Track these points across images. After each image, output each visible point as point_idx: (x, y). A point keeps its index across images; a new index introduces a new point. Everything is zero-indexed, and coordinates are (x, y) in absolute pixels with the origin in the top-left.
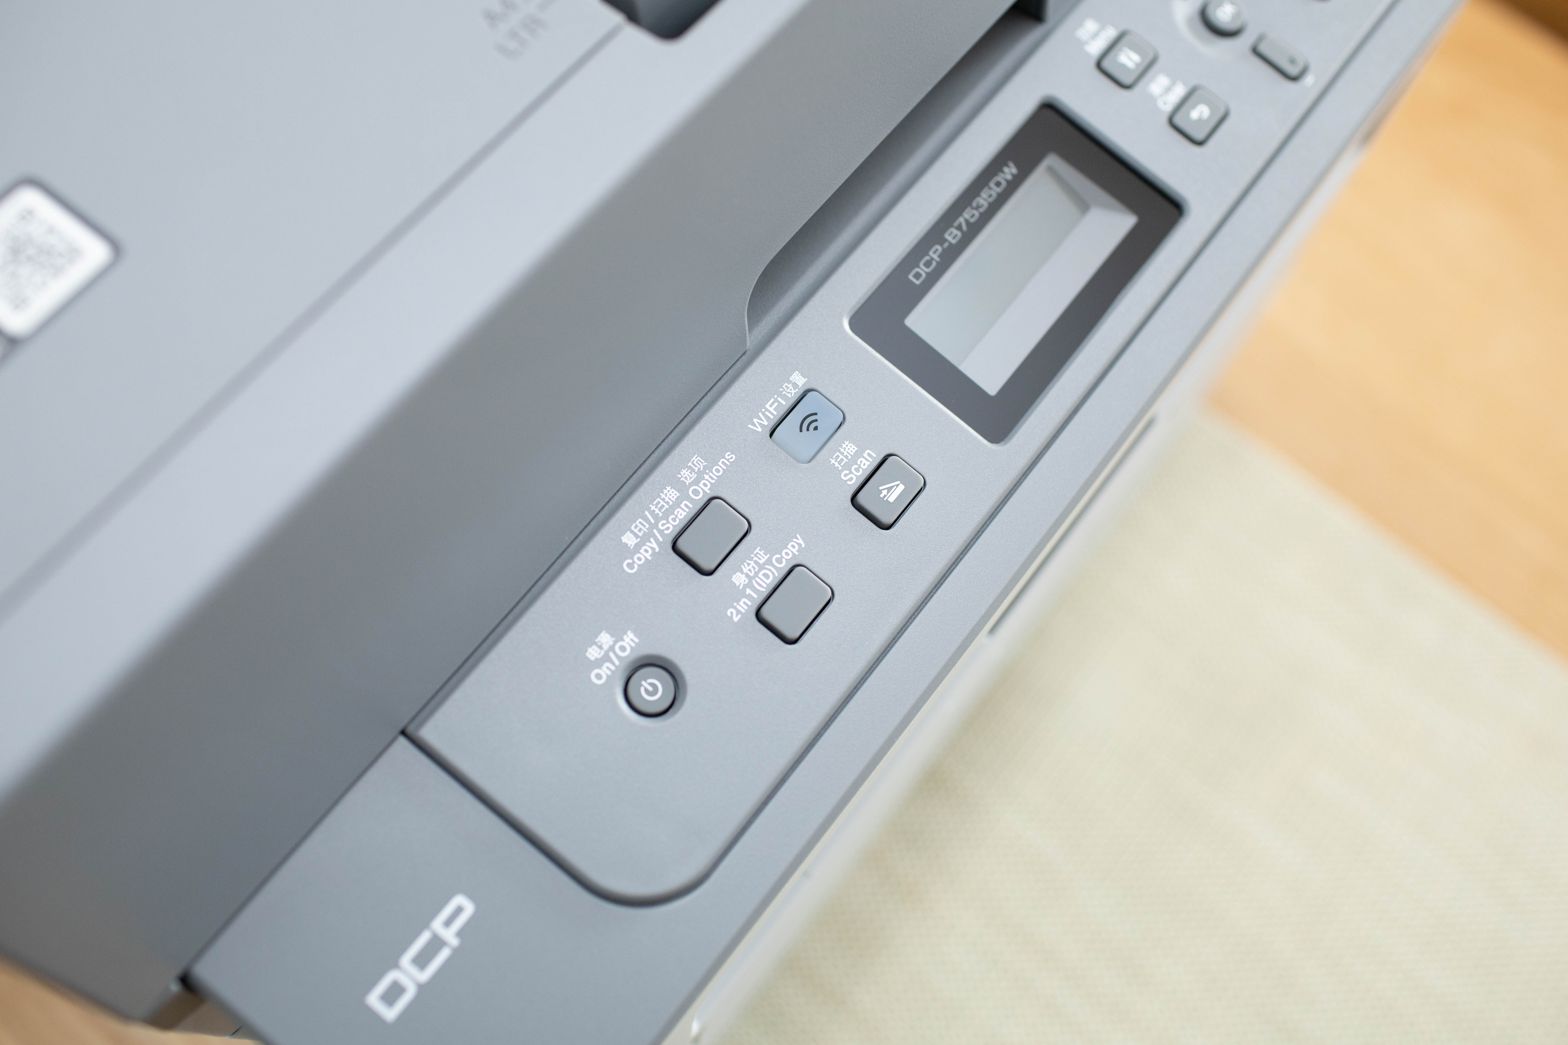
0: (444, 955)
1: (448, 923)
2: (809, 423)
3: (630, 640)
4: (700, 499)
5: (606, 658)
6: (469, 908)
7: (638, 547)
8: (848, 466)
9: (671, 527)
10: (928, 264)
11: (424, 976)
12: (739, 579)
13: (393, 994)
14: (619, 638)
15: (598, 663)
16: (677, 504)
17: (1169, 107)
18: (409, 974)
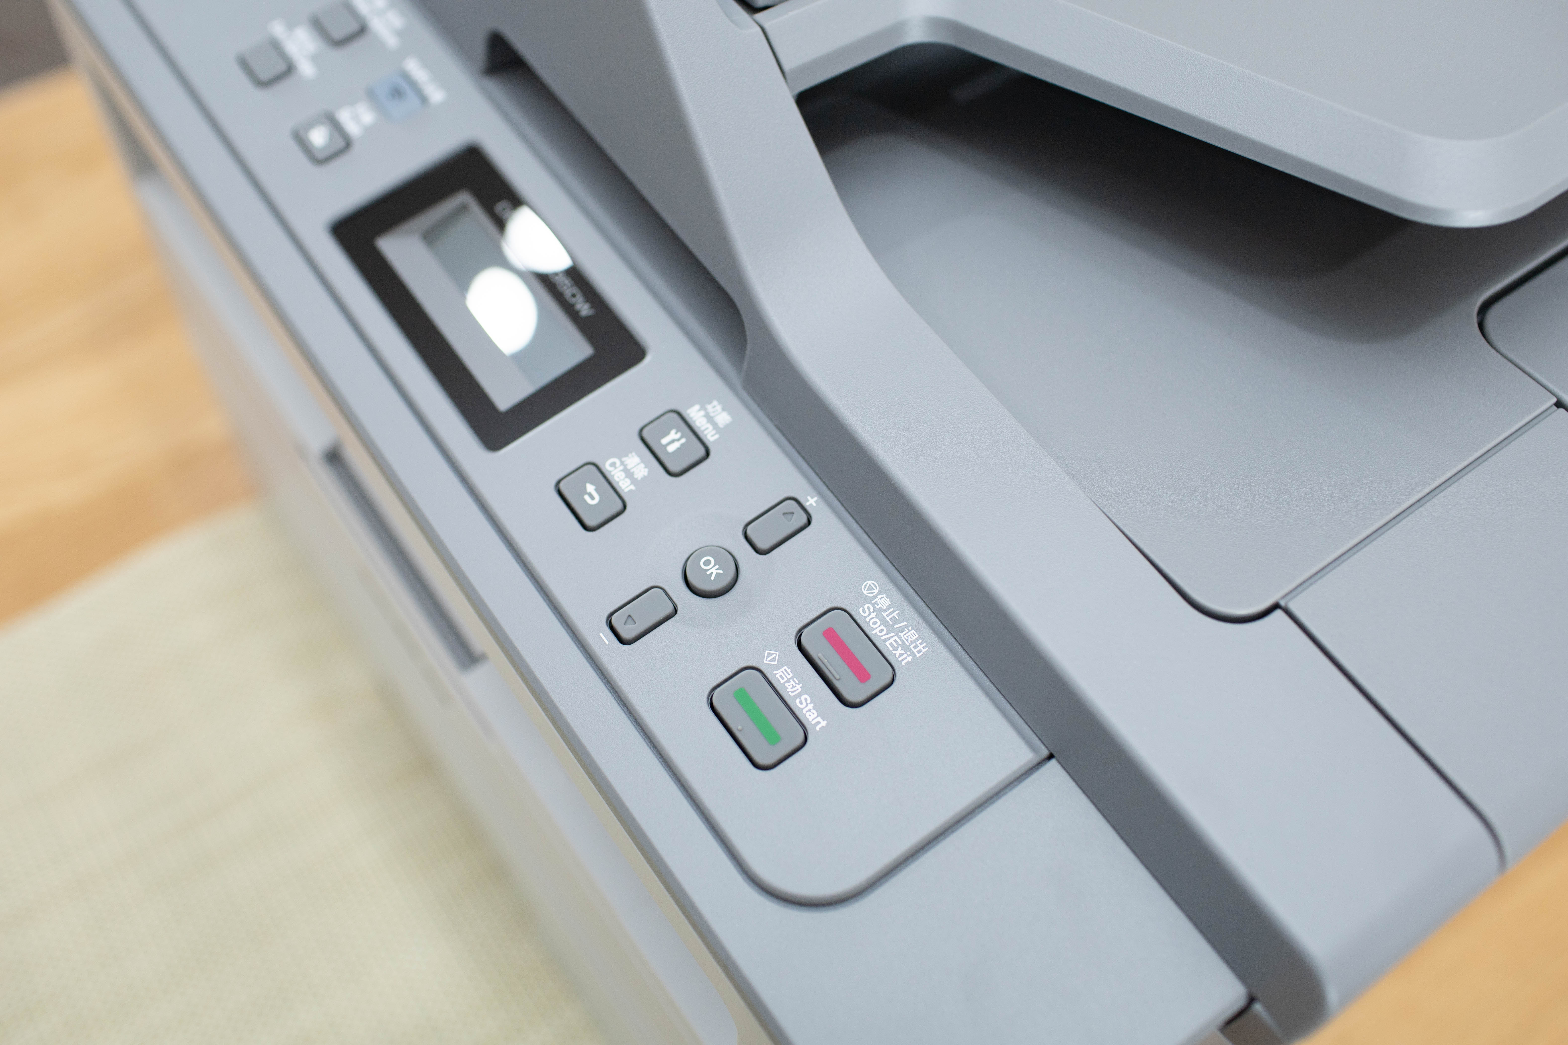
2: (398, 96)
4: (370, 20)
12: (299, 32)
17: (607, 467)
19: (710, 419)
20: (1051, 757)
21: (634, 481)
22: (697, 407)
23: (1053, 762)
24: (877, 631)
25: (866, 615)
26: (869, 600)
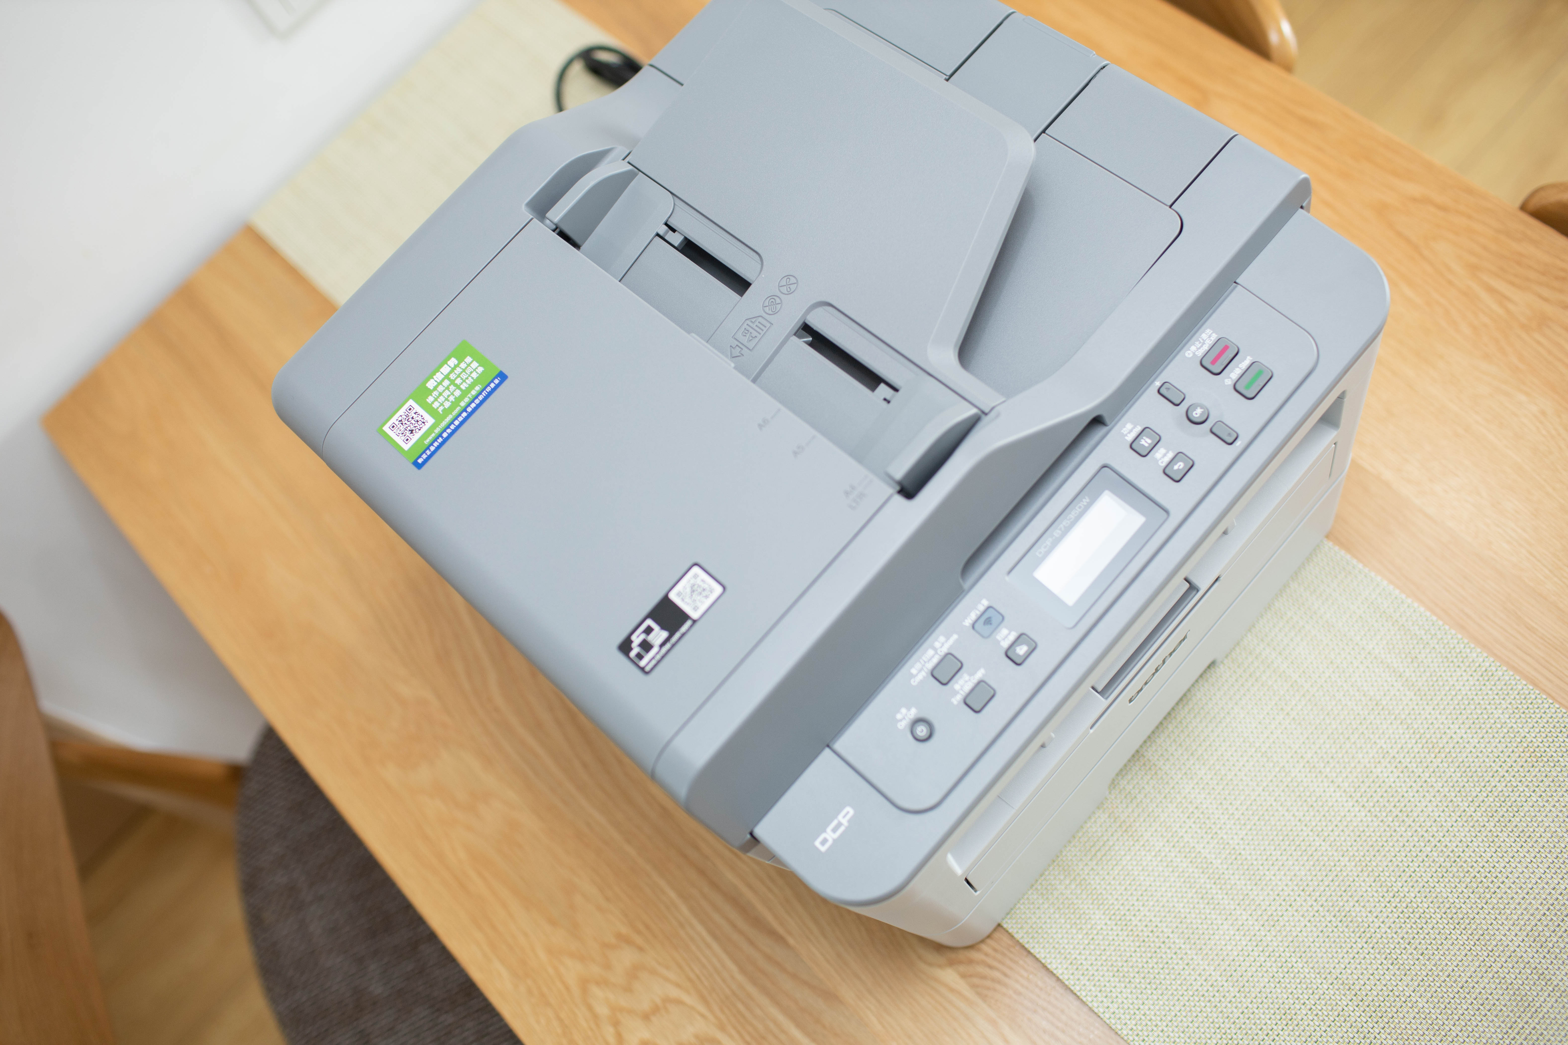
0: (842, 829)
1: (844, 817)
2: (988, 621)
3: (913, 711)
4: (942, 654)
5: (904, 718)
6: (852, 812)
7: (917, 675)
8: (1004, 639)
9: (930, 666)
10: (1045, 547)
11: (836, 836)
12: (957, 687)
13: (824, 842)
14: (909, 709)
15: (901, 720)
16: (933, 657)
17: (1164, 465)
18: (830, 835)
19: (1131, 431)
20: (1235, 282)
21: (1167, 452)
22: (1126, 438)
23: (1237, 281)
24: (1206, 348)
25: (1200, 353)
26: (1194, 354)
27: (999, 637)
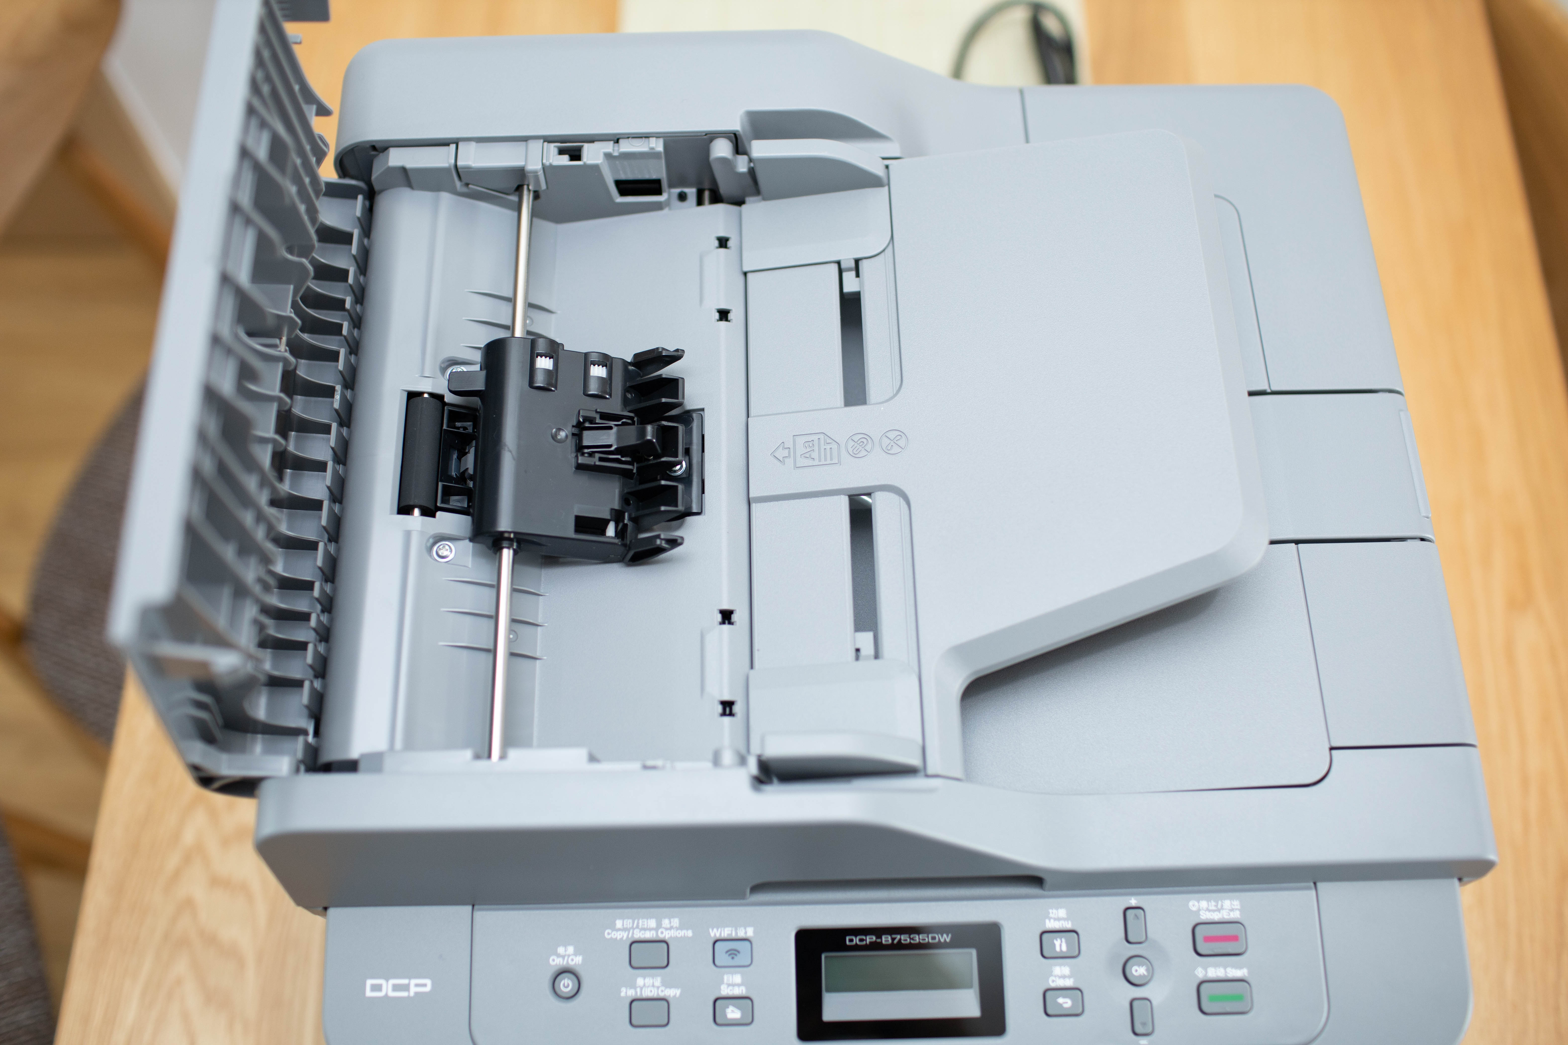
0: (404, 994)
1: (417, 985)
2: (733, 953)
3: (578, 960)
4: (661, 937)
5: (563, 957)
6: (428, 989)
7: (619, 930)
8: (729, 985)
9: (639, 935)
10: (861, 940)
11: (392, 994)
12: (640, 981)
13: (377, 988)
14: (575, 954)
15: (559, 956)
16: (650, 929)
17: (1053, 985)
18: (388, 988)
19: (1059, 919)
20: (1315, 883)
21: (1069, 977)
22: (1047, 921)
23: (1319, 887)
24: (1216, 917)
25: (1205, 916)
26: (1199, 910)
27: (727, 978)
